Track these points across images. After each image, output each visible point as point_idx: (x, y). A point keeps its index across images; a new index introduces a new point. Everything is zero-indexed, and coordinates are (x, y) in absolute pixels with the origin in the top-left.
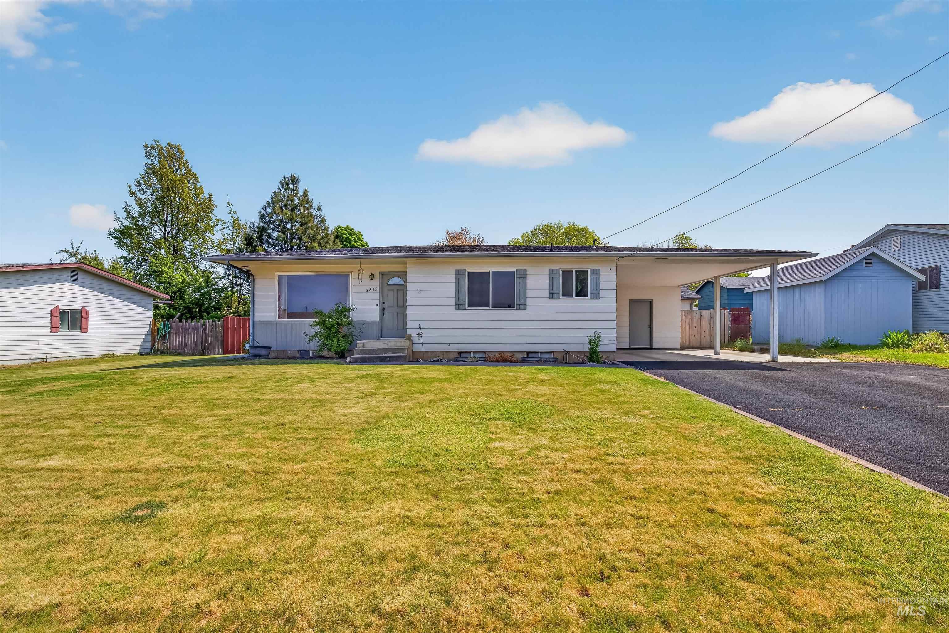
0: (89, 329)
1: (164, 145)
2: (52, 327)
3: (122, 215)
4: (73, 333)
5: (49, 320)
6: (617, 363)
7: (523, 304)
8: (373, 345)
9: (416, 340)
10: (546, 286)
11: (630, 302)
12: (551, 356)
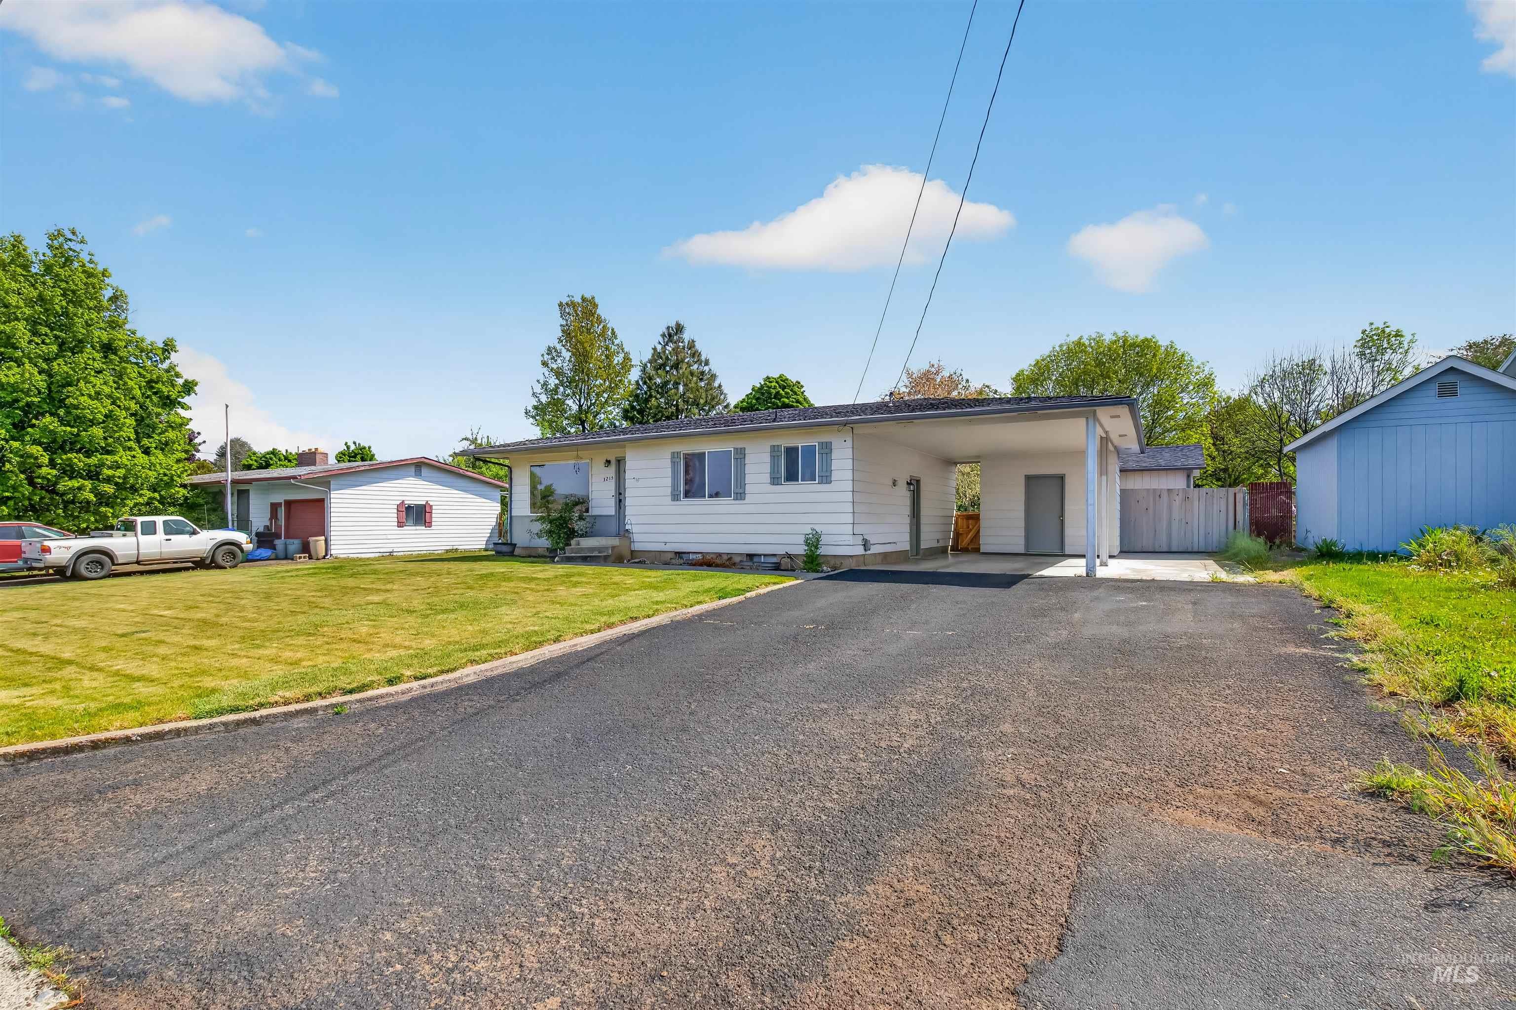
0: (433, 523)
1: (578, 299)
2: (398, 522)
3: (538, 389)
4: (418, 528)
5: (396, 515)
6: (836, 572)
7: (741, 491)
8: (587, 543)
9: (636, 537)
10: (767, 468)
11: (1029, 478)
12: (774, 560)
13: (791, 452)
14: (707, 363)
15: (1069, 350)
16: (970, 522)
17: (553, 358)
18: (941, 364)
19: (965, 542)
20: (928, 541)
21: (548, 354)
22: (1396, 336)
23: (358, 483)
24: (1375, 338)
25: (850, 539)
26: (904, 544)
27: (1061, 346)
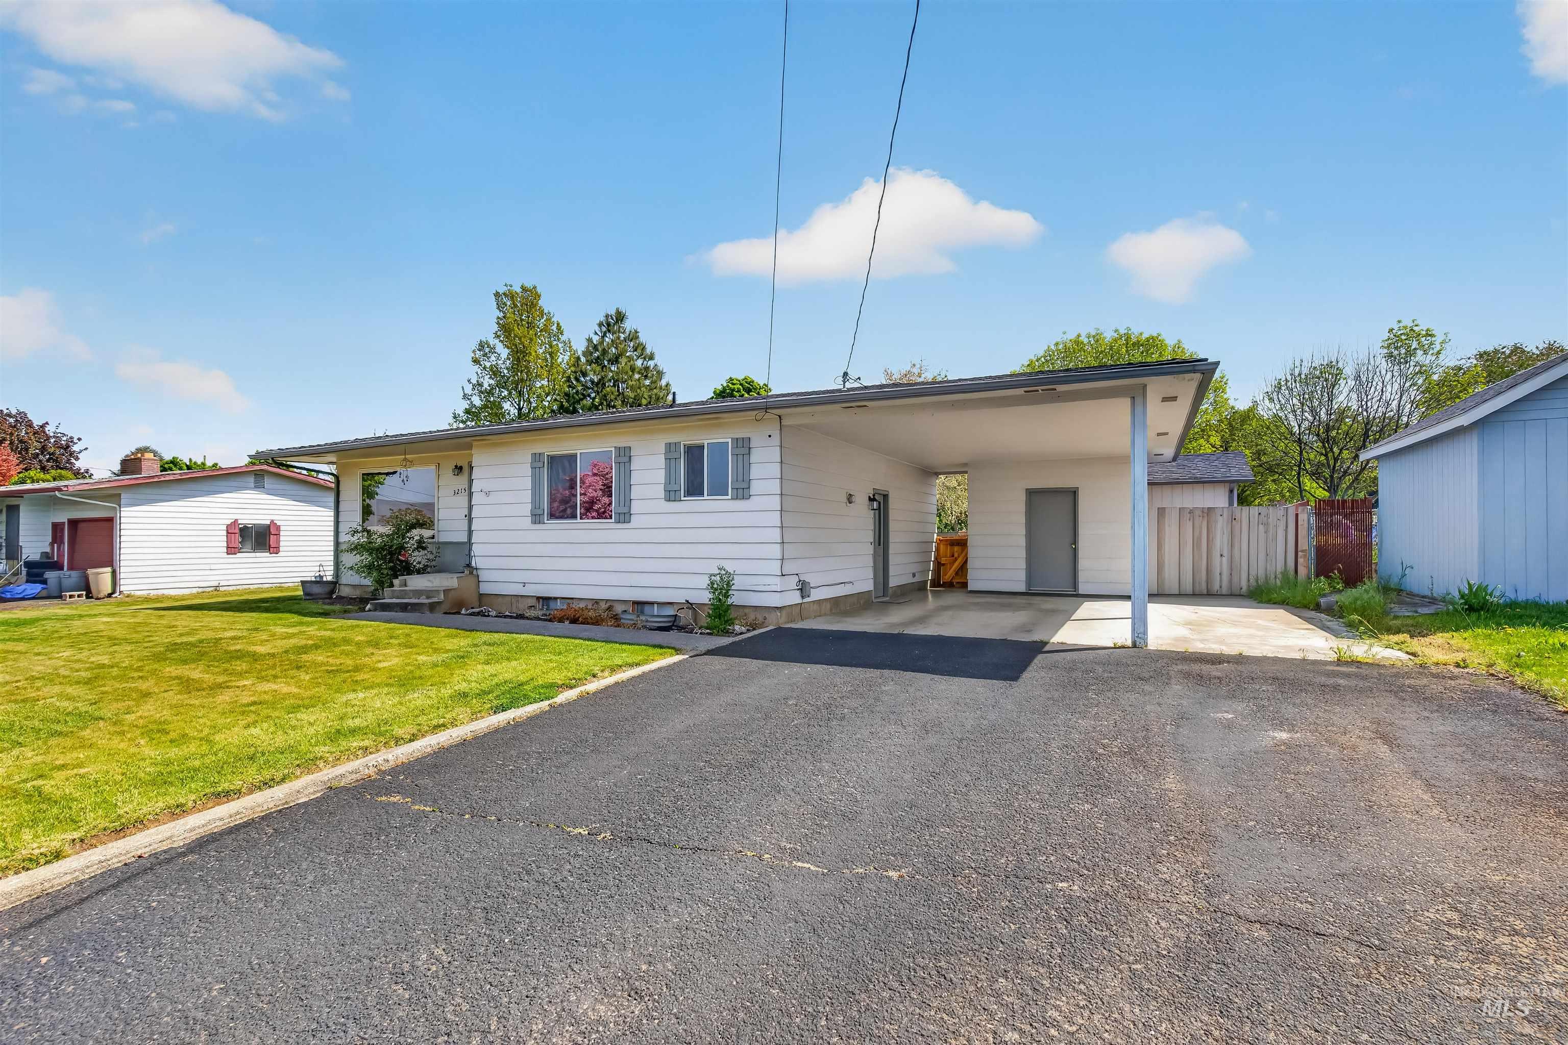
0: (281, 549)
1: (517, 289)
2: (228, 547)
3: (470, 390)
4: (258, 554)
5: (224, 539)
6: (756, 632)
7: (625, 510)
8: (417, 582)
9: (483, 576)
10: (661, 476)
11: (1032, 494)
12: (671, 611)
13: (694, 453)
14: (651, 357)
15: (1066, 350)
16: (956, 548)
17: (485, 355)
18: (924, 363)
19: (949, 574)
20: (899, 576)
21: (479, 350)
22: (1428, 335)
23: (168, 498)
24: (1403, 337)
25: (776, 583)
26: (865, 583)
27: (1057, 344)
